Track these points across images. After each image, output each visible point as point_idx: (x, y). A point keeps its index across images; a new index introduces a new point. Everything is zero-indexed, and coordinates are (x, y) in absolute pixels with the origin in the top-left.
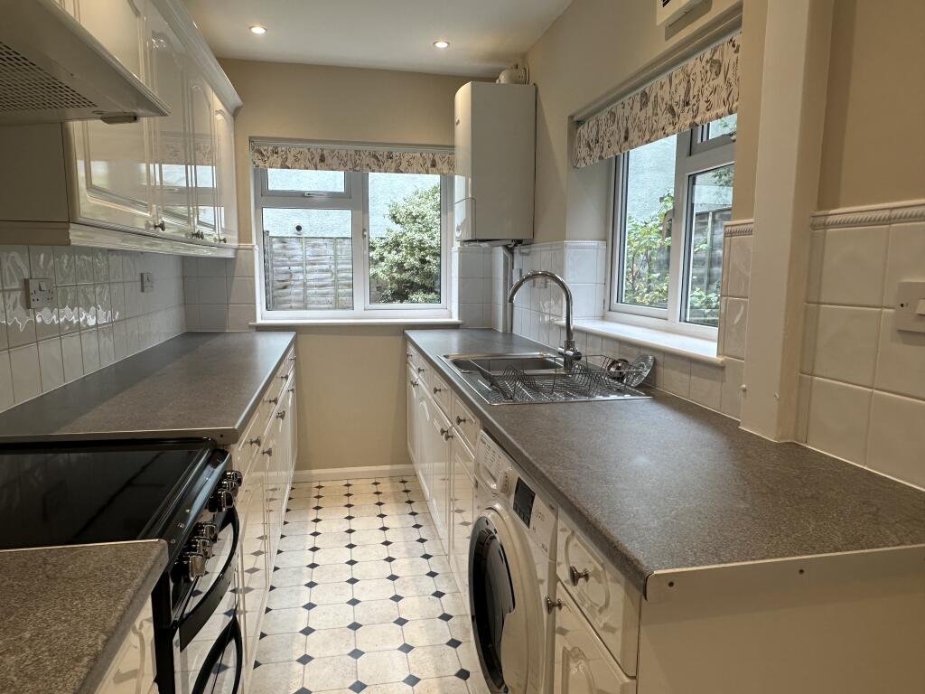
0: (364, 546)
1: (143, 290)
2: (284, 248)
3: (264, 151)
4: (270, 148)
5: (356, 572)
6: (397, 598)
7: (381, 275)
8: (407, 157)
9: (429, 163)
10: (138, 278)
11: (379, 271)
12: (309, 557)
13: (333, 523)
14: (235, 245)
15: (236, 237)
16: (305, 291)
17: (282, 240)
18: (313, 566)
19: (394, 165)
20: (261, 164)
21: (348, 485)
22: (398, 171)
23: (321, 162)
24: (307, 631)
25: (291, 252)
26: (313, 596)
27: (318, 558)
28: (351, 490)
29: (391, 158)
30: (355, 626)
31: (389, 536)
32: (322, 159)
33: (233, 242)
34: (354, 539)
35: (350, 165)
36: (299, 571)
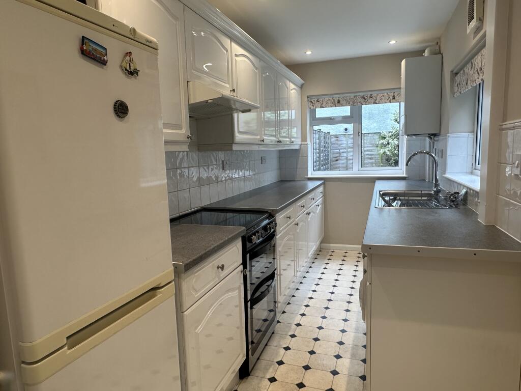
0: (344, 275)
1: (262, 163)
2: (337, 140)
3: (313, 102)
4: (316, 99)
5: (337, 283)
6: (351, 295)
7: (388, 153)
8: (379, 96)
9: (391, 97)
10: (260, 158)
11: (386, 150)
12: (320, 276)
13: (334, 265)
14: (300, 143)
15: (300, 140)
16: (347, 162)
17: (336, 136)
18: (320, 279)
19: (373, 101)
20: (312, 107)
21: (346, 253)
22: (375, 103)
23: (339, 103)
24: (311, 298)
25: (340, 142)
26: (317, 288)
27: (323, 276)
28: (346, 254)
29: (372, 97)
30: (330, 300)
31: (357, 273)
32: (339, 102)
33: (298, 142)
34: (341, 272)
35: (351, 103)
36: (314, 279)
